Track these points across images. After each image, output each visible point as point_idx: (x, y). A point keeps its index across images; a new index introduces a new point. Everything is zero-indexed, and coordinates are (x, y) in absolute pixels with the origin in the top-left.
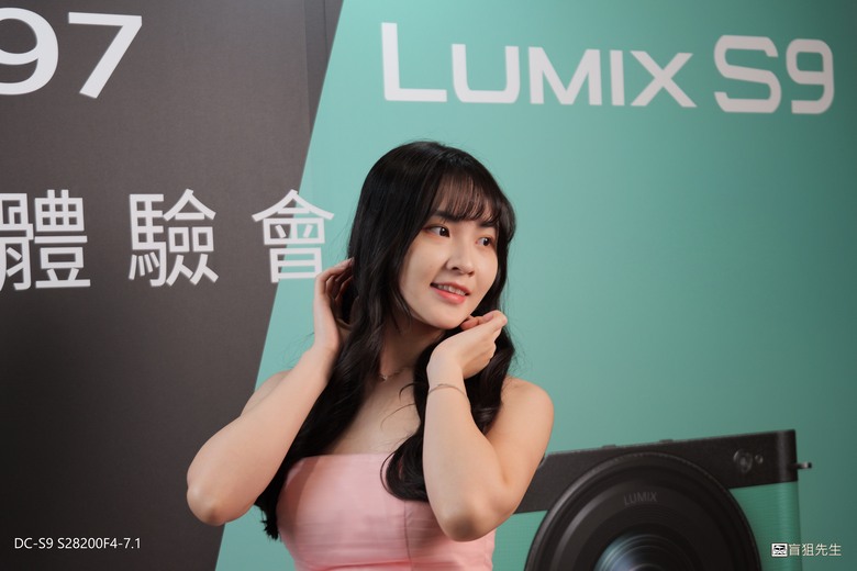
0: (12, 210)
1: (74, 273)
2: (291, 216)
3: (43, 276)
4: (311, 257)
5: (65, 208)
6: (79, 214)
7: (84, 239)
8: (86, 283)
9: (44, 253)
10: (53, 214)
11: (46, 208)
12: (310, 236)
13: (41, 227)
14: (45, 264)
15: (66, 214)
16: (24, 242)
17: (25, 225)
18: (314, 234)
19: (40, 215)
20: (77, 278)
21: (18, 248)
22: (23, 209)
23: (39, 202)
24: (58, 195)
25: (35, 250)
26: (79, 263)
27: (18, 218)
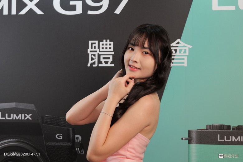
0: (94, 45)
1: (109, 62)
2: (177, 47)
3: (101, 63)
4: (183, 59)
5: (108, 45)
6: (112, 46)
7: (113, 53)
8: (113, 65)
9: (102, 57)
10: (105, 46)
11: (103, 45)
12: (183, 53)
13: (101, 50)
14: (102, 60)
15: (108, 46)
16: (96, 54)
17: (97, 49)
18: (185, 52)
19: (101, 46)
20: (111, 64)
21: (94, 55)
22: (97, 45)
23: (101, 43)
24: (106, 41)
25: (99, 56)
26: (111, 59)
27: (95, 48)
